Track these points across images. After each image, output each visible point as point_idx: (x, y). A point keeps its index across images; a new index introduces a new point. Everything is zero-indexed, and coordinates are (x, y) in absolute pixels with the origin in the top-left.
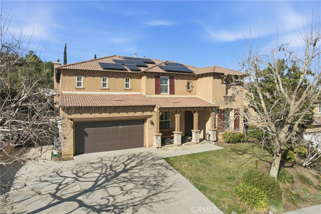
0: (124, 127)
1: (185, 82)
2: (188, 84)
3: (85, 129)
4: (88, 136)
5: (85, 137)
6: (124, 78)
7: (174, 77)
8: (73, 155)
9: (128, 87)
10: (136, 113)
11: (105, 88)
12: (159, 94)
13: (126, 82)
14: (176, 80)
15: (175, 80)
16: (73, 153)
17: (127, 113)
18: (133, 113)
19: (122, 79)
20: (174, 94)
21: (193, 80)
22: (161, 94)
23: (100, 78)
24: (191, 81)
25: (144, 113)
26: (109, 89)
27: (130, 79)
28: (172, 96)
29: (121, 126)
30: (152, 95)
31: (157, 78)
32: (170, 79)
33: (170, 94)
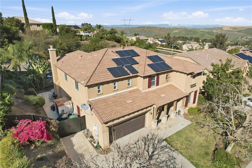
2: (167, 76)
3: (113, 128)
4: (115, 131)
7: (160, 74)
8: (109, 146)
9: (129, 85)
11: (115, 89)
17: (138, 112)
19: (126, 81)
21: (170, 73)
22: (151, 87)
23: (112, 83)
25: (147, 109)
30: (146, 89)
31: (150, 78)
32: (157, 76)
33: (156, 86)
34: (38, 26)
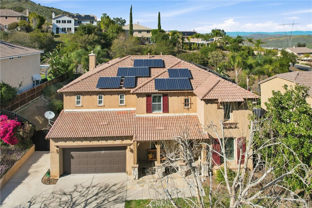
0: (107, 152)
1: (182, 99)
2: (186, 101)
3: (71, 153)
4: (74, 159)
5: (71, 159)
6: (119, 95)
7: (168, 95)
8: (59, 177)
9: (123, 103)
10: (115, 141)
11: (101, 105)
12: (151, 112)
13: (120, 98)
14: (171, 97)
15: (169, 97)
16: (59, 175)
17: (107, 141)
18: (112, 141)
19: (117, 96)
20: (168, 112)
21: (192, 97)
22: (153, 112)
23: (96, 96)
24: (189, 97)
25: (123, 141)
26: (104, 106)
27: (124, 95)
28: (166, 115)
29: (103, 151)
30: (144, 114)
31: (149, 97)
32: (163, 97)
33: (164, 113)
34: (147, 33)
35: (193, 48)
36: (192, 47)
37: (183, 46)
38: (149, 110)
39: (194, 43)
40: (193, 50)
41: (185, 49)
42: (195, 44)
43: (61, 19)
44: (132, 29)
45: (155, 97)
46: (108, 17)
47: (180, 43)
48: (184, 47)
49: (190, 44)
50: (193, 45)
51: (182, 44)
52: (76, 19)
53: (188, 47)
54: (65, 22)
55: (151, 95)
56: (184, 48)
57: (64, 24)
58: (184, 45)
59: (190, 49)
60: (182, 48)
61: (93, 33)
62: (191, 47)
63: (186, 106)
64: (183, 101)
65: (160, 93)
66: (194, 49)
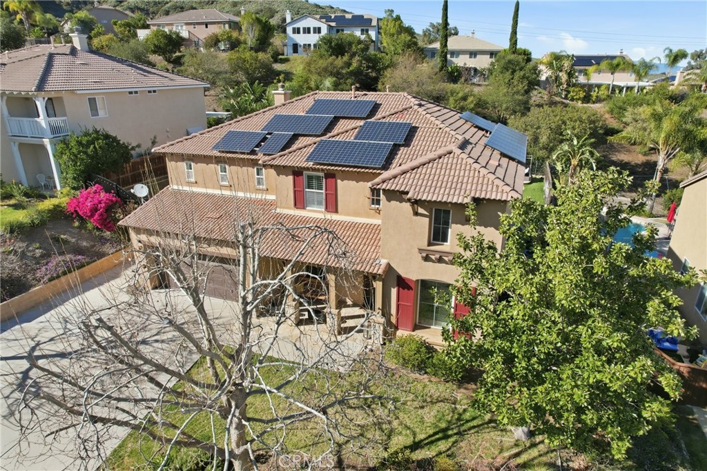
2: (374, 193)
7: (337, 176)
9: (262, 185)
11: (224, 183)
12: (303, 208)
13: (257, 175)
14: (342, 181)
15: (339, 181)
19: (250, 169)
20: (336, 211)
22: (307, 208)
23: (216, 166)
26: (231, 186)
27: (262, 169)
28: (332, 216)
30: (290, 208)
31: (297, 176)
32: (326, 179)
33: (328, 212)
35: (594, 98)
36: (594, 94)
37: (569, 92)
38: (299, 202)
39: (599, 86)
40: (594, 103)
41: (572, 100)
42: (603, 88)
43: (301, 24)
44: (446, 46)
45: (310, 178)
46: (398, 18)
47: (561, 84)
48: (571, 93)
49: (590, 87)
50: (596, 89)
51: (565, 86)
52: (333, 24)
53: (582, 95)
54: (309, 32)
55: (302, 172)
56: (569, 96)
57: (307, 35)
58: (571, 89)
59: (587, 99)
60: (566, 95)
61: (346, 54)
62: (590, 95)
63: (373, 204)
64: (368, 193)
65: (318, 170)
66: (599, 100)
